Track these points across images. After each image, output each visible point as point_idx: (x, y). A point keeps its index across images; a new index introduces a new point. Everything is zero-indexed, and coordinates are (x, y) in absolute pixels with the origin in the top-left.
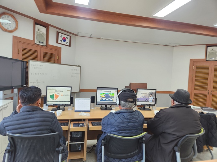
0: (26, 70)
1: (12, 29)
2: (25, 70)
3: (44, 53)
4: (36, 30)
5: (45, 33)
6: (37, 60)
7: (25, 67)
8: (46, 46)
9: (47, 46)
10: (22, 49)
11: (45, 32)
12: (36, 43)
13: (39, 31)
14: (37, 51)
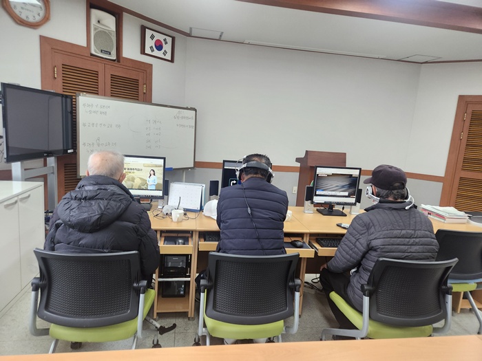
0: (72, 116)
1: (38, 19)
2: (69, 115)
3: (113, 76)
4: (93, 22)
5: (115, 30)
6: (97, 94)
7: (69, 110)
8: (116, 62)
9: (119, 61)
10: (61, 66)
11: (113, 28)
12: (93, 52)
13: (98, 25)
14: (96, 74)
